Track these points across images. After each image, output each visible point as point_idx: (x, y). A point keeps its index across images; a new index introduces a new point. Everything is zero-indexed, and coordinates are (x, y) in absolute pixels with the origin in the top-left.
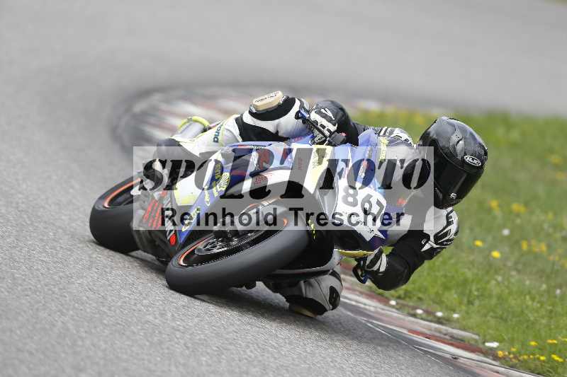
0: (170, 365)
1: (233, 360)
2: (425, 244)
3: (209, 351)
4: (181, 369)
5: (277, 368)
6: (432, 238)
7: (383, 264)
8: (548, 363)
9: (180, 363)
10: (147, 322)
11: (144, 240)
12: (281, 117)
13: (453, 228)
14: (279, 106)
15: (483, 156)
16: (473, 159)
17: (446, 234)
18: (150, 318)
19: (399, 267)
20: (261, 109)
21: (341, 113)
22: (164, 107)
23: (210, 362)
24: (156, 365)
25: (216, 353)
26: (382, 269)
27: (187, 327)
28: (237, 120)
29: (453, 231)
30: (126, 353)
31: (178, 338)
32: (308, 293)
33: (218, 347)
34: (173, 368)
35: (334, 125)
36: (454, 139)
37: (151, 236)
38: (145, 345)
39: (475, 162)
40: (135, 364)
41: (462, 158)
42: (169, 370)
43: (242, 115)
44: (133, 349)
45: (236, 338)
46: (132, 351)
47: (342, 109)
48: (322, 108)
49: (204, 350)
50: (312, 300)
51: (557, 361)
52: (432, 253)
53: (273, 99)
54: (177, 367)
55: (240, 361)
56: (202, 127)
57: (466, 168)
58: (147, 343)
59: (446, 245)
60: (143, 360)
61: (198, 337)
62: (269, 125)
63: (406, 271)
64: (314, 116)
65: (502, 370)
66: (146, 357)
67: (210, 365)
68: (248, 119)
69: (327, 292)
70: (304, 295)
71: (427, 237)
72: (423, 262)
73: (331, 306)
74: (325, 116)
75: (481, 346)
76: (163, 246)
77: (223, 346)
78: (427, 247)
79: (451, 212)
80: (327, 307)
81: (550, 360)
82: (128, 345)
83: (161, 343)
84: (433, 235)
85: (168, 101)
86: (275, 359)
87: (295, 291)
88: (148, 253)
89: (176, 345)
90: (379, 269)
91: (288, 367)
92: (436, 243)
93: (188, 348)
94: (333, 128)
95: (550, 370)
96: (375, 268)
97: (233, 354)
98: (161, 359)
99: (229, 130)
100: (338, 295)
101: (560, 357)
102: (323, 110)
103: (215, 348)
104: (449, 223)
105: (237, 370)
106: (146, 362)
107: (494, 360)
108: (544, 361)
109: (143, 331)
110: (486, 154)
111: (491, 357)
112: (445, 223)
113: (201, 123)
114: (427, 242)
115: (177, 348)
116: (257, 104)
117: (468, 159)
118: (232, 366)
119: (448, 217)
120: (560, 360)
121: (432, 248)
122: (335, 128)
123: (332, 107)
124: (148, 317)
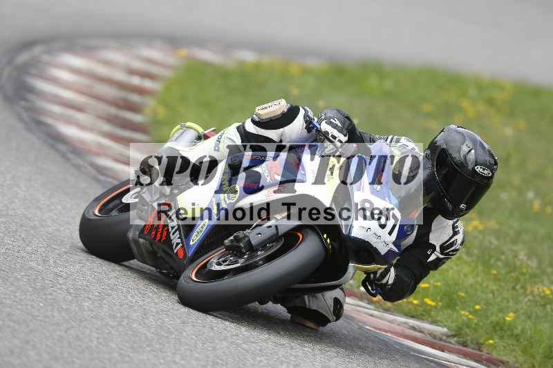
0: (52, 311)
1: (115, 305)
2: (431, 254)
3: (91, 296)
4: (63, 314)
5: (158, 313)
6: (438, 249)
7: (391, 277)
8: (421, 306)
9: (62, 308)
10: (31, 268)
11: (144, 251)
12: (285, 126)
13: (459, 238)
14: (283, 114)
15: (493, 166)
16: (484, 170)
17: (452, 244)
18: (33, 264)
19: (406, 279)
20: (264, 118)
21: (347, 122)
22: (46, 58)
23: (92, 307)
24: (38, 310)
25: (98, 298)
26: (391, 282)
27: (70, 273)
28: (238, 128)
29: (459, 241)
30: (10, 299)
31: (60, 284)
32: (311, 304)
33: (100, 293)
34: (56, 313)
35: (345, 136)
36: (465, 149)
37: (152, 248)
38: (28, 291)
39: (486, 172)
40: (18, 309)
41: (473, 169)
42: (53, 316)
43: (244, 123)
44: (17, 294)
45: (117, 283)
46: (16, 297)
47: (348, 118)
48: (330, 117)
49: (86, 296)
50: (315, 311)
51: (430, 306)
52: (437, 263)
53: (277, 107)
54: (60, 312)
55: (121, 306)
56: (197, 134)
57: (477, 179)
58: (31, 289)
59: (452, 255)
60: (27, 305)
61: (80, 283)
62: (272, 134)
63: (412, 282)
64: (325, 127)
65: (376, 313)
66: (29, 303)
67: (92, 310)
68: (251, 128)
69: (331, 303)
70: (308, 307)
71: (433, 247)
72: (429, 273)
73: (335, 318)
74: (335, 127)
75: (356, 290)
76: (167, 259)
77: (104, 291)
78: (433, 258)
79: (457, 221)
80: (331, 319)
81: (424, 304)
82: (11, 291)
83: (44, 288)
84: (439, 245)
85: (49, 52)
86: (156, 304)
87: (297, 302)
88: (147, 264)
89: (59, 291)
90: (388, 282)
91: (168, 311)
92: (442, 254)
93: (70, 294)
94: (344, 139)
95: (424, 313)
96: (384, 281)
97: (114, 299)
98: (44, 304)
99: (230, 139)
100: (342, 307)
101: (433, 301)
102: (332, 120)
103: (97, 294)
104: (455, 233)
105: (119, 315)
106: (29, 307)
107: (369, 304)
108: (417, 305)
109: (27, 277)
110: (496, 164)
111: (366, 301)
112: (451, 233)
113: (195, 130)
114: (433, 252)
115: (60, 294)
116: (260, 112)
117: (479, 169)
118: (113, 311)
119: (454, 227)
120: (433, 304)
121: (438, 259)
122: (346, 138)
123: (339, 116)
124: (30, 263)
